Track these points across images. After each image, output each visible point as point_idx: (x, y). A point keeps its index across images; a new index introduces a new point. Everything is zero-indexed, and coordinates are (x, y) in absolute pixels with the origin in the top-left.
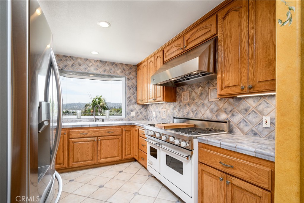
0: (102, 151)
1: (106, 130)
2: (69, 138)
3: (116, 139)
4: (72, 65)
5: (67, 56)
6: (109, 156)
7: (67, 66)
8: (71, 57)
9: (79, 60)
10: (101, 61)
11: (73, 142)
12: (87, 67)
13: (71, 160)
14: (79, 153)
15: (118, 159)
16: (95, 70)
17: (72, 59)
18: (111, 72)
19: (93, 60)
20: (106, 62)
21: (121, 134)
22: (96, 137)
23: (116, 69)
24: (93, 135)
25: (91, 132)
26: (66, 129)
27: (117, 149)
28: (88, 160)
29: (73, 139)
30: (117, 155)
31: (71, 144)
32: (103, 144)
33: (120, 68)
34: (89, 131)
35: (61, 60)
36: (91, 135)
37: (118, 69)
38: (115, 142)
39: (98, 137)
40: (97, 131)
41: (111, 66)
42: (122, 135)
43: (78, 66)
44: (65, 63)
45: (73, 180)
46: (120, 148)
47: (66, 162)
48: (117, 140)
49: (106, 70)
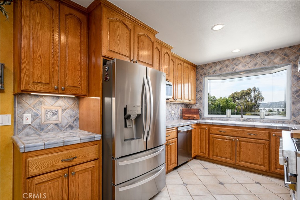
0: (242, 153)
1: (246, 131)
2: (209, 133)
3: (260, 143)
4: (220, 69)
5: (216, 62)
6: (250, 161)
7: (216, 70)
8: (219, 62)
9: (227, 63)
10: (250, 55)
11: (213, 137)
12: (235, 66)
13: (211, 152)
14: (218, 148)
15: (263, 168)
16: (243, 67)
17: (220, 63)
18: (265, 64)
19: (241, 57)
20: (257, 54)
21: (268, 139)
22: (234, 136)
23: (272, 58)
24: (231, 134)
25: (229, 131)
26: (207, 125)
27: (262, 156)
28: (226, 158)
29: (212, 135)
30: (261, 163)
31: (211, 138)
32: (242, 145)
33: (279, 55)
34: (227, 130)
35: (211, 67)
36: (229, 134)
37: (276, 57)
38: (259, 147)
39: (237, 138)
40: (235, 131)
41: (264, 57)
42: (270, 140)
43: (225, 68)
44: (214, 69)
45: (207, 169)
46: (267, 156)
47: (207, 153)
48: (262, 145)
49: (257, 63)
